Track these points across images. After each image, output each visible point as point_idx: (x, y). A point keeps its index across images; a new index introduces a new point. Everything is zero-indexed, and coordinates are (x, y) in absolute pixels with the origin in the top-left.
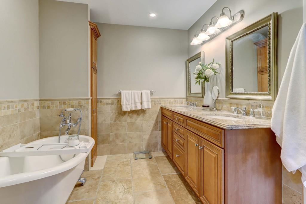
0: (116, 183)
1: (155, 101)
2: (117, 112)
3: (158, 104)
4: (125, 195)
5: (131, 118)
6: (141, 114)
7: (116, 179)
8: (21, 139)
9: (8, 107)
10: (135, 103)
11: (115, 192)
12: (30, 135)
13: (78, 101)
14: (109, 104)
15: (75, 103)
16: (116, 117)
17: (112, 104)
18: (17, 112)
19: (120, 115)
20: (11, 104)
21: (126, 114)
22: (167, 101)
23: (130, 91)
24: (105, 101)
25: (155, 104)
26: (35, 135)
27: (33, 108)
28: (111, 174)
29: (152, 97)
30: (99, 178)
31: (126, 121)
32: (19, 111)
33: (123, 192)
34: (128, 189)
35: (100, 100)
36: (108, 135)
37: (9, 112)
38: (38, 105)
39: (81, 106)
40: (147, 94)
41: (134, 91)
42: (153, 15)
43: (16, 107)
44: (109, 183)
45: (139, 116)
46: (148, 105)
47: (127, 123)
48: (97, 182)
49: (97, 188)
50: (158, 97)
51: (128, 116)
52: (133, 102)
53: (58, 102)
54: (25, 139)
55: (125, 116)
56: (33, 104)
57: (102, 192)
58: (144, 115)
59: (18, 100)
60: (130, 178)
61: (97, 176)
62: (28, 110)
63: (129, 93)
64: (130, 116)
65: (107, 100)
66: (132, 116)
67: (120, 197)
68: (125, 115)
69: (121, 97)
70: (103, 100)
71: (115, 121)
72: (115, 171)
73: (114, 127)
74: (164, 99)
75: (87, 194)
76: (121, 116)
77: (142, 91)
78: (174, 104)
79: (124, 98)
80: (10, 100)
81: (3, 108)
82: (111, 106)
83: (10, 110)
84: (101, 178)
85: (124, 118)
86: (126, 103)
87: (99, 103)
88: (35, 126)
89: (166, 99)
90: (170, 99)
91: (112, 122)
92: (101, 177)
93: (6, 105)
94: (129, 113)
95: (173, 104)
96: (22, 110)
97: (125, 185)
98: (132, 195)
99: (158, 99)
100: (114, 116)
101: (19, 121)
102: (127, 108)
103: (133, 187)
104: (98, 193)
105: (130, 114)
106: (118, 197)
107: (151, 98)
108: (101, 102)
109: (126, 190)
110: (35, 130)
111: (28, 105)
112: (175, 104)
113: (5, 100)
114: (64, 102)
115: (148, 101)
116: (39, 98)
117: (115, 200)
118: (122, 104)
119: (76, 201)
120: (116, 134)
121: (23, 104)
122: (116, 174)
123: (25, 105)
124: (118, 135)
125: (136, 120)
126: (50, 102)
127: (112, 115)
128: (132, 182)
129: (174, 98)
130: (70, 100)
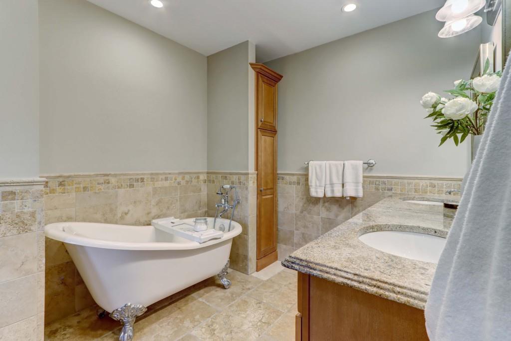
0: (260, 307)
1: (377, 183)
2: (305, 197)
3: (385, 190)
4: (251, 329)
5: (327, 210)
6: (346, 206)
7: (265, 301)
8: (182, 213)
9: (166, 179)
10: (332, 184)
11: (245, 318)
12: (193, 211)
13: (237, 176)
14: (294, 183)
15: (235, 178)
16: (303, 206)
17: (298, 183)
18: (177, 185)
19: (310, 203)
20: (169, 176)
21: (319, 202)
22: (409, 184)
23: (324, 163)
24: (287, 177)
25: (377, 189)
26: (200, 212)
27: (198, 182)
28: (266, 292)
29: (365, 175)
30: (249, 289)
31: (319, 214)
32: (179, 183)
33: (253, 323)
34: (264, 324)
35: (282, 176)
36: (292, 233)
37: (167, 184)
38: (206, 178)
39: (240, 183)
40: (355, 168)
41: (331, 162)
42: (350, 8)
43: (176, 180)
44: (253, 302)
45: (343, 209)
46: (357, 190)
47: (322, 218)
48: (242, 293)
49: (234, 300)
50: (385, 175)
51: (323, 206)
52: (328, 182)
53: (220, 176)
54: (186, 214)
55: (317, 206)
56: (198, 178)
57: (234, 308)
58: (352, 209)
59: (177, 172)
60: (284, 310)
61: (249, 286)
62: (190, 184)
63: (320, 166)
64: (326, 207)
65: (291, 177)
66: (330, 208)
67: (245, 327)
68: (317, 204)
69: (308, 172)
70: (285, 177)
71: (302, 212)
72: (276, 290)
73: (300, 221)
74: (400, 181)
75: (220, 300)
76: (311, 205)
77: (346, 162)
78: (428, 194)
79: (312, 175)
80: (167, 172)
81: (160, 179)
82: (296, 187)
83: (168, 182)
84: (251, 291)
85: (315, 209)
86: (316, 184)
87: (280, 181)
88: (200, 202)
89: (406, 181)
90: (417, 181)
91: (298, 212)
92: (253, 289)
93: (163, 177)
94: (324, 202)
95: (426, 193)
96: (183, 183)
97: (267, 316)
98: (259, 335)
99: (385, 180)
100: (301, 204)
101: (179, 194)
102: (317, 192)
103: (272, 325)
104: (230, 306)
105: (326, 204)
106: (242, 325)
107: (364, 177)
108: (283, 179)
109: (259, 324)
110: (200, 207)
111: (192, 178)
112: (430, 192)
113: (162, 172)
114: (225, 176)
115: (357, 183)
116: (206, 171)
117: (235, 327)
118: (310, 184)
119: (203, 303)
120: (303, 234)
121: (184, 177)
122: (272, 295)
123: (187, 177)
124: (307, 236)
125: (337, 216)
126: (214, 176)
127: (297, 200)
128: (280, 318)
129: (431, 179)
130: (231, 174)
